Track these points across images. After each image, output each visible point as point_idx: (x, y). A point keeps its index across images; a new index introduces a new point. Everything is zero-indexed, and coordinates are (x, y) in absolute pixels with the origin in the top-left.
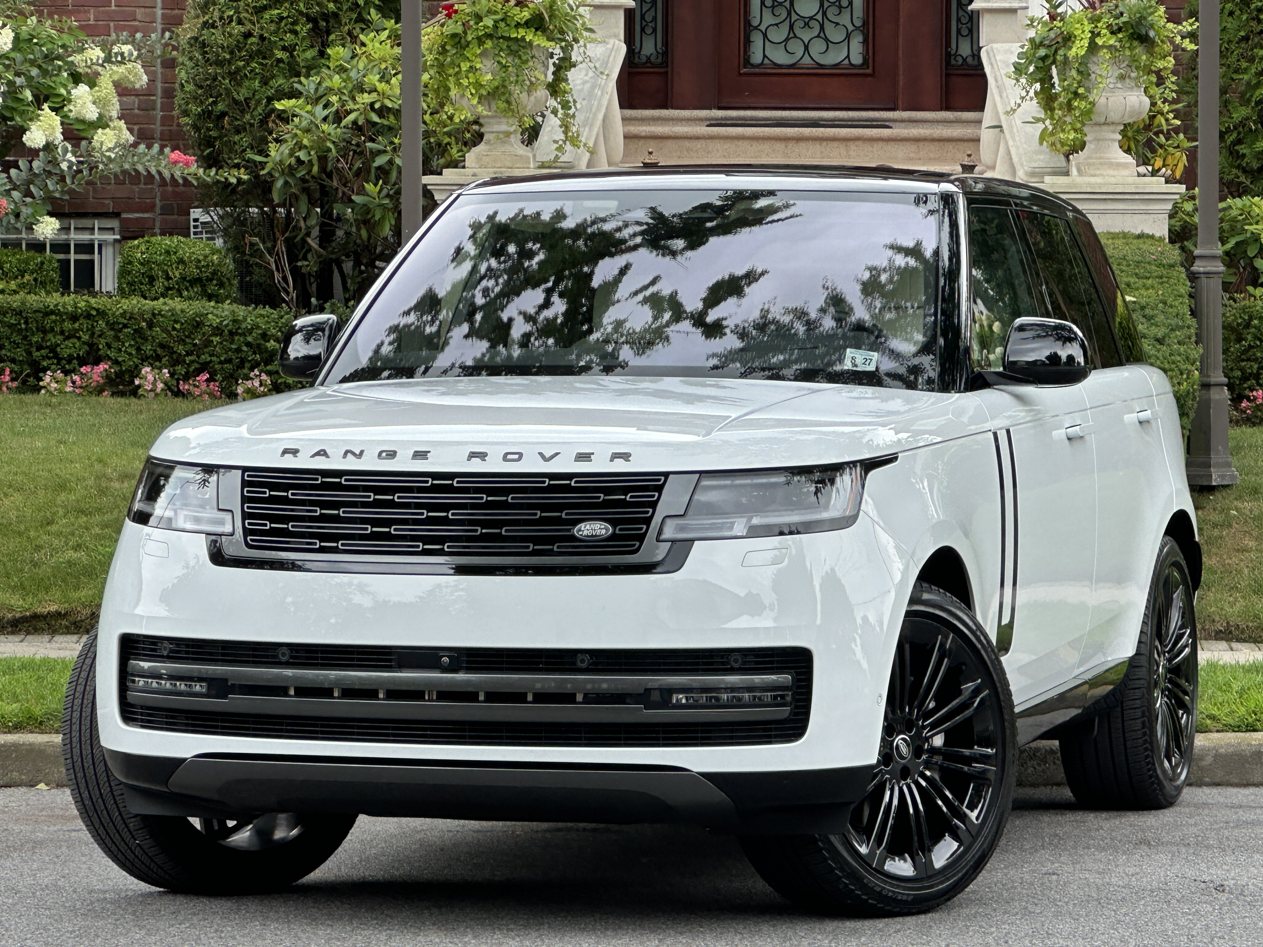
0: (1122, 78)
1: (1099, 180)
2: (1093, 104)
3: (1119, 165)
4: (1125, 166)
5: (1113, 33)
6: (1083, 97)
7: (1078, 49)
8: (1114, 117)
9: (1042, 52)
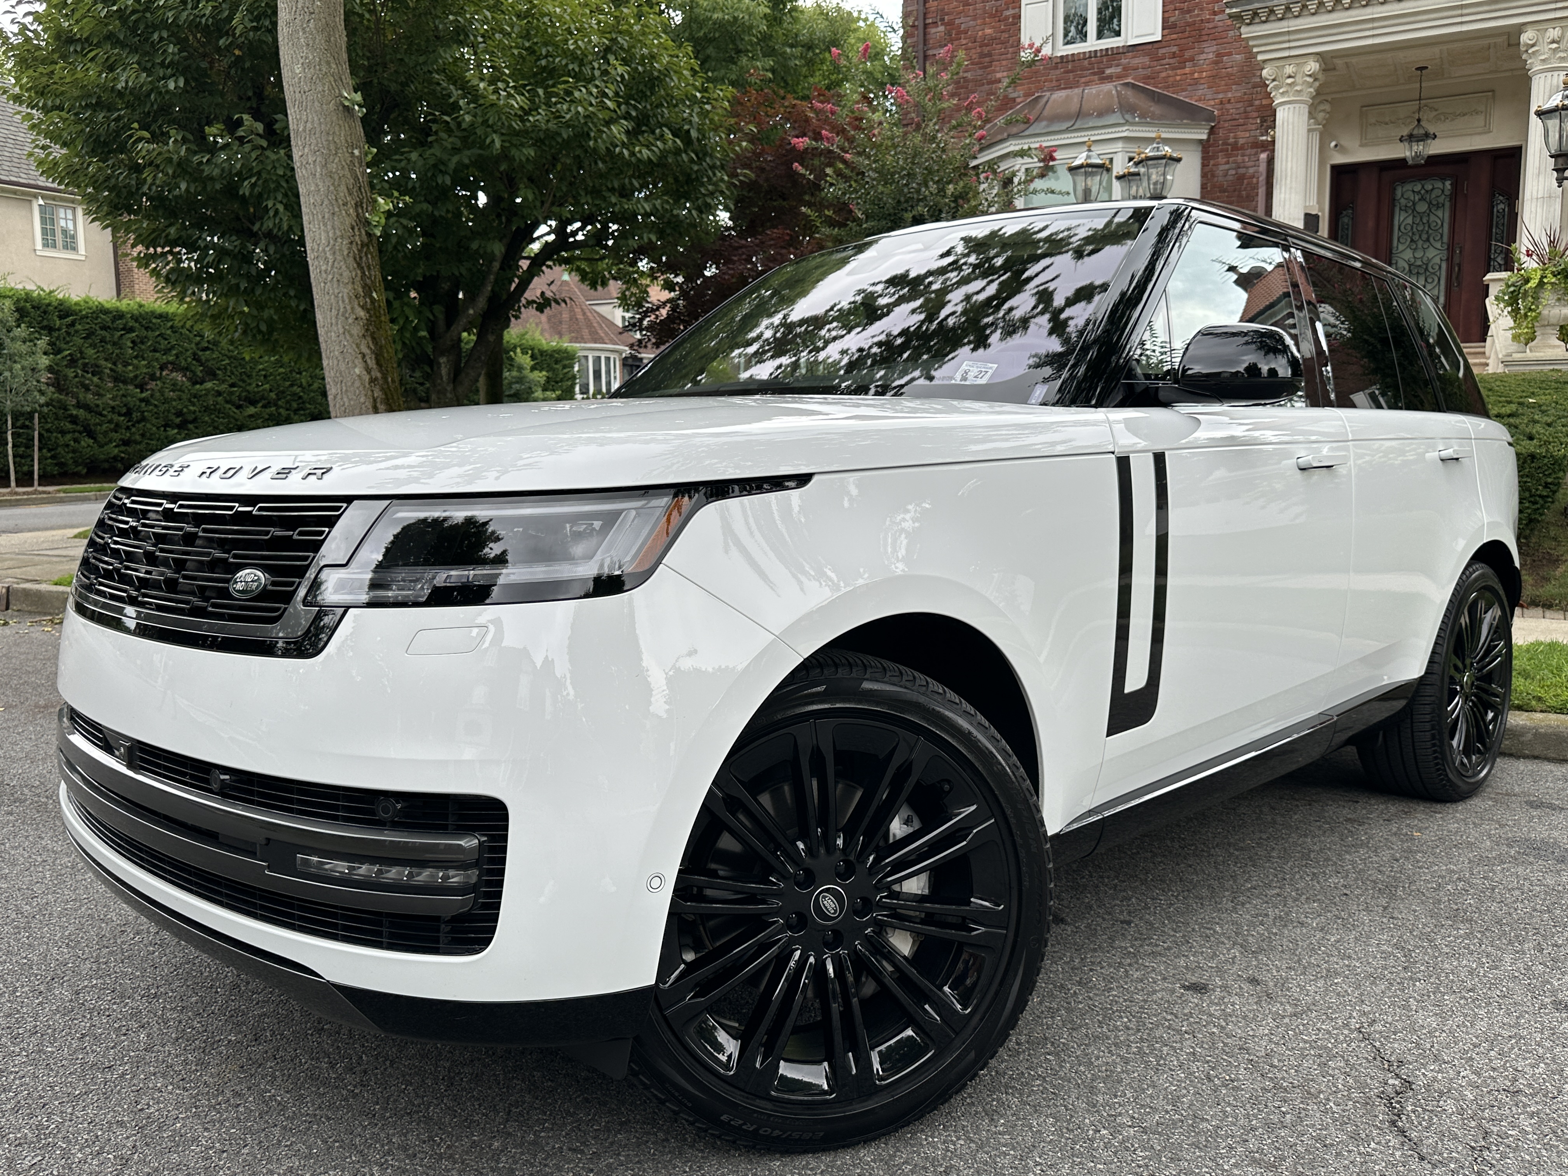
0: (1559, 300)
1: (1542, 354)
2: (1540, 313)
3: (1555, 347)
4: (1558, 346)
5: (1555, 276)
6: (1534, 310)
7: (1532, 284)
8: (1553, 321)
9: (1512, 289)
